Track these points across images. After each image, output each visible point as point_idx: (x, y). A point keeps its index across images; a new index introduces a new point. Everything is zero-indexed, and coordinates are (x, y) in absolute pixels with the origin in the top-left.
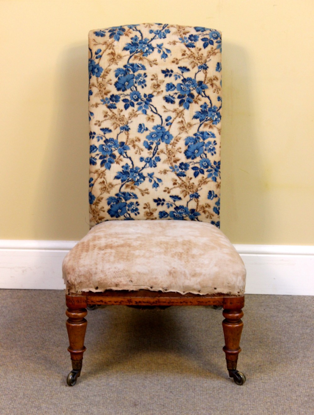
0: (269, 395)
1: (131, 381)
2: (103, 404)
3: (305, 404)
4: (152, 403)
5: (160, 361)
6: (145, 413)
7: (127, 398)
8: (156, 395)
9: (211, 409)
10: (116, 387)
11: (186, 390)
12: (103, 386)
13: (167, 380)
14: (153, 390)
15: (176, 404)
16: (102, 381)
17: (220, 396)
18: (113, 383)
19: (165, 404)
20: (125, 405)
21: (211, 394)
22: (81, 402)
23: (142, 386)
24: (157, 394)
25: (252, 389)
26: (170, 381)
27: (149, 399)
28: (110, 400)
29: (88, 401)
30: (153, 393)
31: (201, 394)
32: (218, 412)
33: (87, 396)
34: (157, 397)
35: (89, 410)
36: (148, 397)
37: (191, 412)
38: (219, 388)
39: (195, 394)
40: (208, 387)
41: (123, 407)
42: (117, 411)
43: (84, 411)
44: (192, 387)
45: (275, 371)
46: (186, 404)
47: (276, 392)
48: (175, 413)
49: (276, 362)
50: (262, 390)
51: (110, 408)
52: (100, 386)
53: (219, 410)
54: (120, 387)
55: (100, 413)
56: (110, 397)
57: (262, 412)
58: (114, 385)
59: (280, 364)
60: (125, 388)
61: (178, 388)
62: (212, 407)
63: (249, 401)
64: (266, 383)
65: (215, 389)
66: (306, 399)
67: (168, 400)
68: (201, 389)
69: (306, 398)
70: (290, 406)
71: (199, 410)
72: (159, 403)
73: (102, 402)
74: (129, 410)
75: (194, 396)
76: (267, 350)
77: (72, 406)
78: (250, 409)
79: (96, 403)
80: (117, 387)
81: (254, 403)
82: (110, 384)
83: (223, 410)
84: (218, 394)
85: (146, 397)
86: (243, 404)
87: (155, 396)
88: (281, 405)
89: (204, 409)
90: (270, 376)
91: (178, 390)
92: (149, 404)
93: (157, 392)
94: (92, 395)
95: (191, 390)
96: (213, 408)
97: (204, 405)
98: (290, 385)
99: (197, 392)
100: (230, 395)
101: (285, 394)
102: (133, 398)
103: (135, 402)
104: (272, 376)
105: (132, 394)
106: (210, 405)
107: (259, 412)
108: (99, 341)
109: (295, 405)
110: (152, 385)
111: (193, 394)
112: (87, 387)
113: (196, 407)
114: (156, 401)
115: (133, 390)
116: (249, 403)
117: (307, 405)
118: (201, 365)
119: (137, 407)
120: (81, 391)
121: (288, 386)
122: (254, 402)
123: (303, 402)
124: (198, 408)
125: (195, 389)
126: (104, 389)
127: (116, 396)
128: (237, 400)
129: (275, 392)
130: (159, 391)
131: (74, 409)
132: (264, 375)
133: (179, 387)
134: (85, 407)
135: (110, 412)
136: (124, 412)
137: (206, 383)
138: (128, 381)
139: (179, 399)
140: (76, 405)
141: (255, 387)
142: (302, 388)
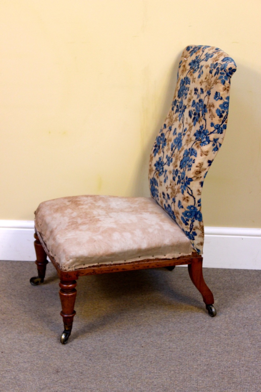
0: (174, 364)
1: (58, 348)
2: (30, 370)
3: (203, 373)
4: (72, 370)
6: (64, 380)
7: (52, 365)
8: (77, 363)
9: (121, 376)
10: (44, 353)
11: (104, 358)
12: (34, 353)
13: (89, 348)
14: (75, 357)
15: (93, 371)
16: (34, 347)
17: (132, 364)
18: (43, 350)
19: (83, 371)
20: (49, 372)
21: (124, 361)
22: (11, 368)
23: (67, 353)
24: (78, 361)
25: (160, 358)
26: (91, 349)
27: (70, 366)
28: (37, 367)
29: (18, 368)
30: (75, 361)
31: (116, 361)
32: (128, 380)
33: (18, 363)
34: (77, 364)
35: (17, 377)
36: (70, 365)
37: (104, 379)
38: (132, 357)
39: (110, 361)
40: (122, 355)
41: (46, 374)
42: (41, 378)
43: (12, 377)
44: (109, 355)
45: (182, 340)
46: (101, 372)
47: (180, 361)
48: (90, 380)
49: (184, 332)
50: (169, 358)
51: (35, 375)
52: (30, 353)
53: (128, 378)
54: (48, 353)
55: (26, 379)
56: (37, 364)
57: (165, 381)
58: (43, 351)
59: (188, 333)
60: (52, 355)
61: (97, 356)
62: (123, 375)
63: (155, 369)
64: (173, 351)
65: (128, 357)
66: (205, 368)
67: (87, 367)
68: (117, 357)
69: (205, 366)
70: (191, 374)
71: (111, 378)
72: (78, 371)
73: (30, 369)
74: (51, 377)
75: (110, 364)
76: (179, 320)
77: (3, 372)
78: (155, 377)
79: (24, 369)
80: (46, 354)
81: (159, 371)
82: (40, 351)
83: (132, 378)
84: (130, 363)
85: (68, 364)
86: (150, 373)
87: (76, 363)
88: (183, 373)
89: (115, 376)
90: (178, 345)
91: (96, 357)
92: (69, 371)
93: (78, 359)
94: (22, 361)
95: (108, 358)
96: (123, 376)
97: (116, 373)
98: (193, 354)
99: (113, 359)
100: (140, 363)
101: (187, 363)
102: (57, 365)
103: (57, 369)
104: (179, 344)
105: (57, 361)
106: (121, 372)
107: (162, 380)
108: (39, 309)
109: (195, 374)
110: (75, 352)
111: (109, 362)
112: (20, 354)
113: (109, 375)
114: (76, 368)
115: (58, 357)
116: (156, 371)
117: (205, 374)
118: (121, 333)
119: (59, 374)
120: (14, 357)
121: (191, 355)
122: (160, 370)
123: (202, 371)
124: (111, 376)
125: (111, 357)
126: (33, 355)
127: (42, 363)
128: (146, 368)
129: (179, 360)
130: (80, 358)
131: (4, 375)
132: (172, 344)
133: (98, 354)
134: (14, 373)
135: (34, 379)
136: (47, 379)
137: (122, 351)
138: (56, 348)
139: (96, 367)
140: (7, 371)
141: (163, 356)
142: (203, 357)
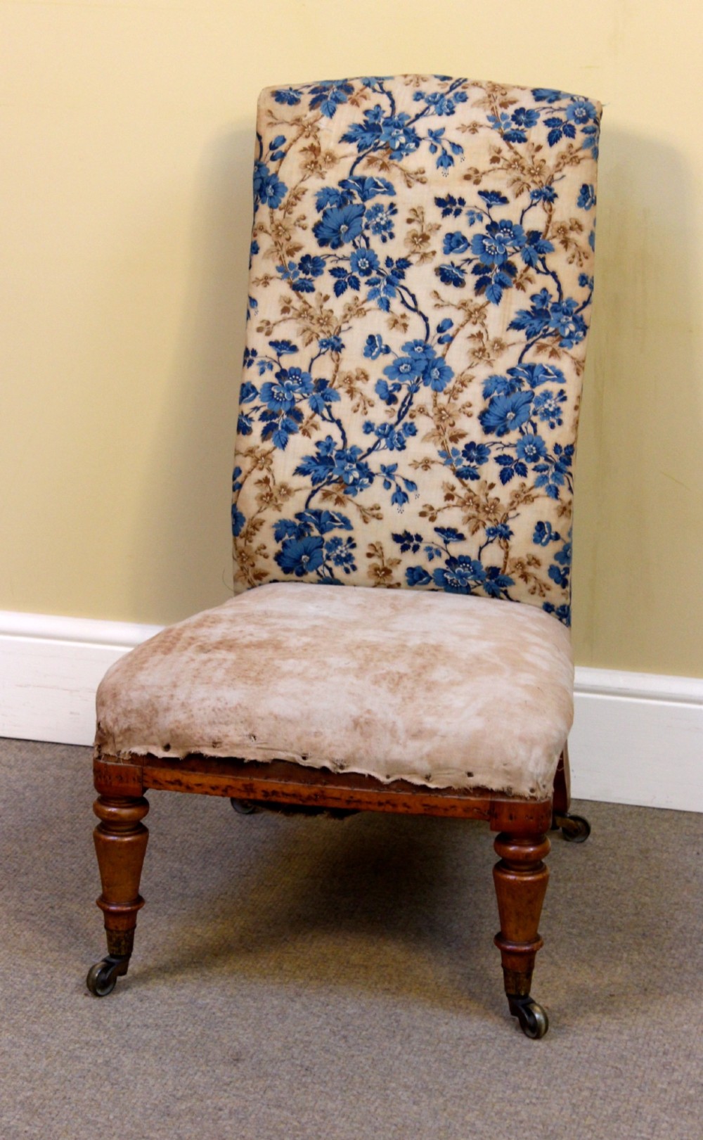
0: (597, 1073)
1: (255, 1000)
2: (156, 1048)
3: (682, 1105)
4: (282, 1058)
5: (355, 958)
6: (251, 1082)
7: (225, 1041)
8: (302, 1042)
9: (426, 1089)
10: (211, 1009)
11: (387, 1036)
12: (180, 1004)
13: (349, 1007)
14: (299, 1028)
15: (343, 1068)
16: (183, 991)
17: (467, 1061)
18: (208, 1001)
19: (315, 1065)
20: (210, 1057)
21: (446, 1052)
22: (103, 1037)
23: (278, 1015)
24: (307, 1038)
25: (559, 1052)
26: (355, 1011)
27: (279, 1049)
28: (180, 1042)
29: (123, 1038)
30: (297, 1036)
31: (419, 1050)
32: (441, 1100)
33: (125, 1025)
34: (302, 1045)
35: (115, 1061)
36: (278, 1045)
37: (371, 1091)
38: (473, 1041)
39: (403, 1048)
40: (445, 1036)
41: (202, 1061)
42: (183, 1071)
43: (100, 1061)
44: (404, 1030)
45: (645, 1012)
46: (367, 1071)
47: (619, 1066)
48: (327, 1089)
49: (658, 991)
50: (586, 1056)
51: (168, 1061)
52: (170, 1005)
53: (444, 1096)
54: (221, 1010)
55: (139, 1069)
56: (181, 1033)
57: (557, 1114)
58: (208, 1004)
59: (668, 997)
60: (231, 1015)
61: (367, 1030)
62: (431, 1087)
63: (536, 1081)
64: (605, 1040)
65: (462, 1042)
66: (692, 1092)
67: (327, 1056)
68: (428, 1037)
69: (693, 1089)
70: (641, 1104)
71: (394, 1090)
72: (298, 1062)
73: (156, 1044)
74: (214, 1071)
75: (400, 1054)
76: (650, 958)
77: (77, 1046)
78: (527, 1101)
79: (140, 1044)
80: (214, 1010)
81: (546, 1088)
82: (200, 1001)
83: (456, 1097)
84: (464, 1057)
85: (275, 1042)
86: (516, 1088)
87: (298, 1042)
88: (618, 1100)
89: (406, 1087)
90: (626, 1024)
91: (364, 1033)
92: (271, 1061)
93: (308, 1034)
94: (139, 1023)
95: (398, 1038)
96: (431, 1090)
97: (412, 1078)
98: (665, 1053)
99: (413, 1043)
100: (494, 1062)
101: (640, 1074)
102: (240, 1043)
103: (239, 1053)
104: (631, 1023)
105: (242, 1032)
106: (427, 1078)
107: (547, 1111)
108: (226, 893)
109: (654, 1105)
110: (304, 1013)
111: (399, 1048)
112: (138, 1004)
113: (390, 1082)
114: (295, 1055)
115: (250, 1021)
116: (534, 1086)
117: (687, 1107)
118: (458, 977)
119: (239, 1065)
120: (117, 1011)
121: (661, 1054)
122: (548, 1085)
123: (679, 1098)
124: (393, 1085)
125: (409, 1036)
126: (177, 1011)
127: (198, 1033)
128: (506, 1074)
129: (616, 1065)
130: (315, 1031)
131: (77, 1053)
132: (610, 1020)
133: (370, 1026)
134: (107, 1050)
135: (163, 1071)
136: (199, 1074)
137: (447, 1024)
138: (248, 999)
139: (355, 1058)
140: (87, 1043)
141: (571, 1048)
142: (694, 1064)
